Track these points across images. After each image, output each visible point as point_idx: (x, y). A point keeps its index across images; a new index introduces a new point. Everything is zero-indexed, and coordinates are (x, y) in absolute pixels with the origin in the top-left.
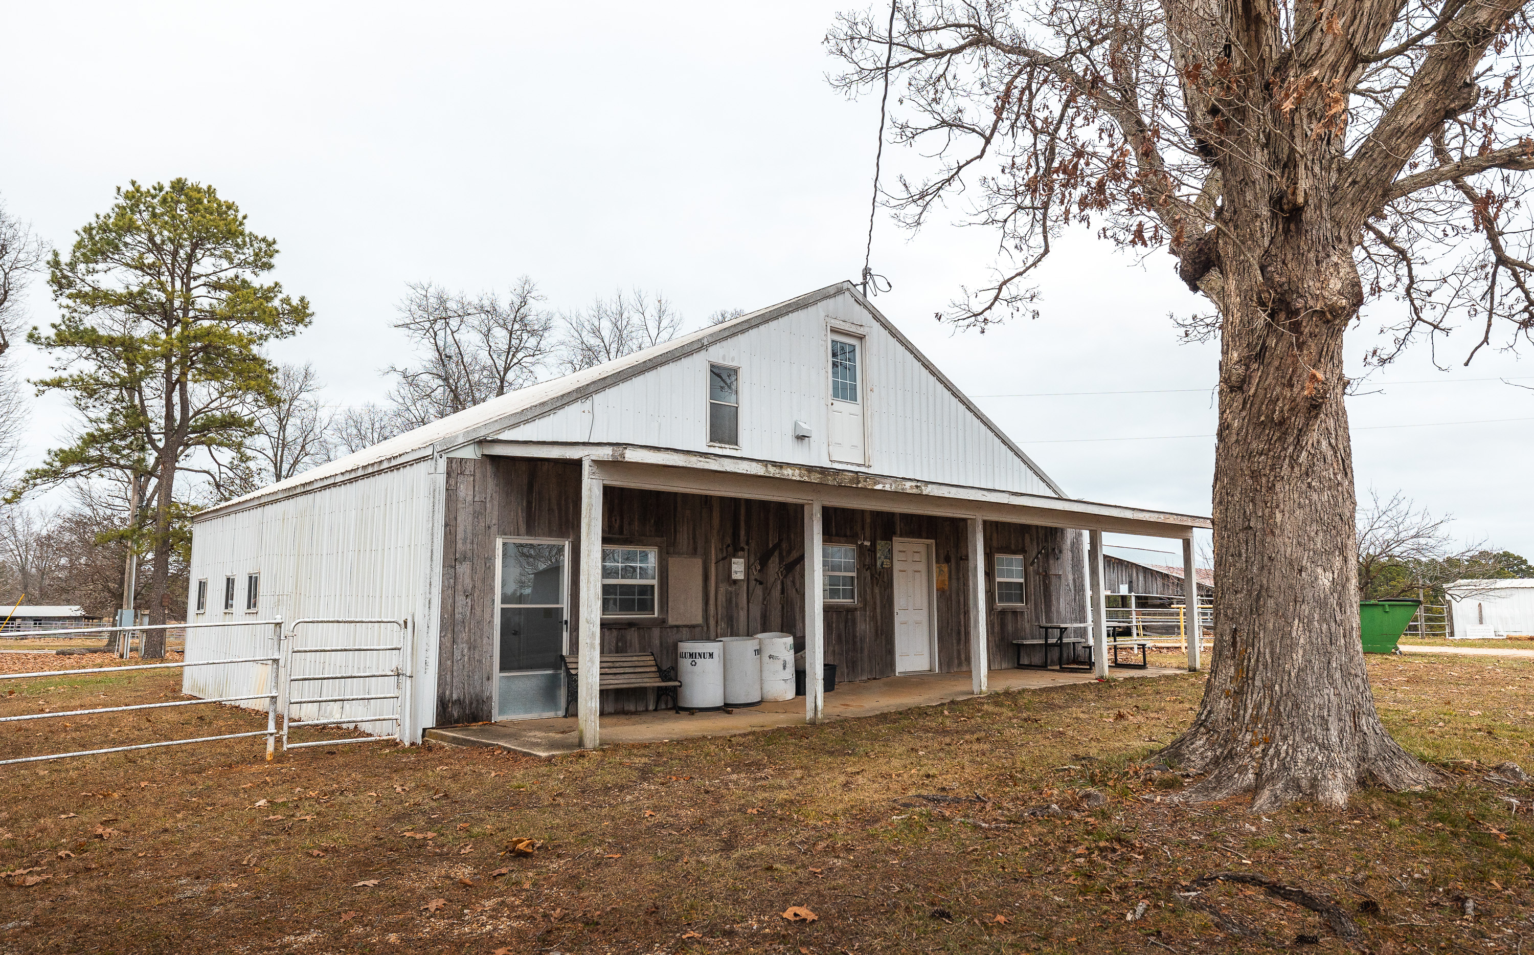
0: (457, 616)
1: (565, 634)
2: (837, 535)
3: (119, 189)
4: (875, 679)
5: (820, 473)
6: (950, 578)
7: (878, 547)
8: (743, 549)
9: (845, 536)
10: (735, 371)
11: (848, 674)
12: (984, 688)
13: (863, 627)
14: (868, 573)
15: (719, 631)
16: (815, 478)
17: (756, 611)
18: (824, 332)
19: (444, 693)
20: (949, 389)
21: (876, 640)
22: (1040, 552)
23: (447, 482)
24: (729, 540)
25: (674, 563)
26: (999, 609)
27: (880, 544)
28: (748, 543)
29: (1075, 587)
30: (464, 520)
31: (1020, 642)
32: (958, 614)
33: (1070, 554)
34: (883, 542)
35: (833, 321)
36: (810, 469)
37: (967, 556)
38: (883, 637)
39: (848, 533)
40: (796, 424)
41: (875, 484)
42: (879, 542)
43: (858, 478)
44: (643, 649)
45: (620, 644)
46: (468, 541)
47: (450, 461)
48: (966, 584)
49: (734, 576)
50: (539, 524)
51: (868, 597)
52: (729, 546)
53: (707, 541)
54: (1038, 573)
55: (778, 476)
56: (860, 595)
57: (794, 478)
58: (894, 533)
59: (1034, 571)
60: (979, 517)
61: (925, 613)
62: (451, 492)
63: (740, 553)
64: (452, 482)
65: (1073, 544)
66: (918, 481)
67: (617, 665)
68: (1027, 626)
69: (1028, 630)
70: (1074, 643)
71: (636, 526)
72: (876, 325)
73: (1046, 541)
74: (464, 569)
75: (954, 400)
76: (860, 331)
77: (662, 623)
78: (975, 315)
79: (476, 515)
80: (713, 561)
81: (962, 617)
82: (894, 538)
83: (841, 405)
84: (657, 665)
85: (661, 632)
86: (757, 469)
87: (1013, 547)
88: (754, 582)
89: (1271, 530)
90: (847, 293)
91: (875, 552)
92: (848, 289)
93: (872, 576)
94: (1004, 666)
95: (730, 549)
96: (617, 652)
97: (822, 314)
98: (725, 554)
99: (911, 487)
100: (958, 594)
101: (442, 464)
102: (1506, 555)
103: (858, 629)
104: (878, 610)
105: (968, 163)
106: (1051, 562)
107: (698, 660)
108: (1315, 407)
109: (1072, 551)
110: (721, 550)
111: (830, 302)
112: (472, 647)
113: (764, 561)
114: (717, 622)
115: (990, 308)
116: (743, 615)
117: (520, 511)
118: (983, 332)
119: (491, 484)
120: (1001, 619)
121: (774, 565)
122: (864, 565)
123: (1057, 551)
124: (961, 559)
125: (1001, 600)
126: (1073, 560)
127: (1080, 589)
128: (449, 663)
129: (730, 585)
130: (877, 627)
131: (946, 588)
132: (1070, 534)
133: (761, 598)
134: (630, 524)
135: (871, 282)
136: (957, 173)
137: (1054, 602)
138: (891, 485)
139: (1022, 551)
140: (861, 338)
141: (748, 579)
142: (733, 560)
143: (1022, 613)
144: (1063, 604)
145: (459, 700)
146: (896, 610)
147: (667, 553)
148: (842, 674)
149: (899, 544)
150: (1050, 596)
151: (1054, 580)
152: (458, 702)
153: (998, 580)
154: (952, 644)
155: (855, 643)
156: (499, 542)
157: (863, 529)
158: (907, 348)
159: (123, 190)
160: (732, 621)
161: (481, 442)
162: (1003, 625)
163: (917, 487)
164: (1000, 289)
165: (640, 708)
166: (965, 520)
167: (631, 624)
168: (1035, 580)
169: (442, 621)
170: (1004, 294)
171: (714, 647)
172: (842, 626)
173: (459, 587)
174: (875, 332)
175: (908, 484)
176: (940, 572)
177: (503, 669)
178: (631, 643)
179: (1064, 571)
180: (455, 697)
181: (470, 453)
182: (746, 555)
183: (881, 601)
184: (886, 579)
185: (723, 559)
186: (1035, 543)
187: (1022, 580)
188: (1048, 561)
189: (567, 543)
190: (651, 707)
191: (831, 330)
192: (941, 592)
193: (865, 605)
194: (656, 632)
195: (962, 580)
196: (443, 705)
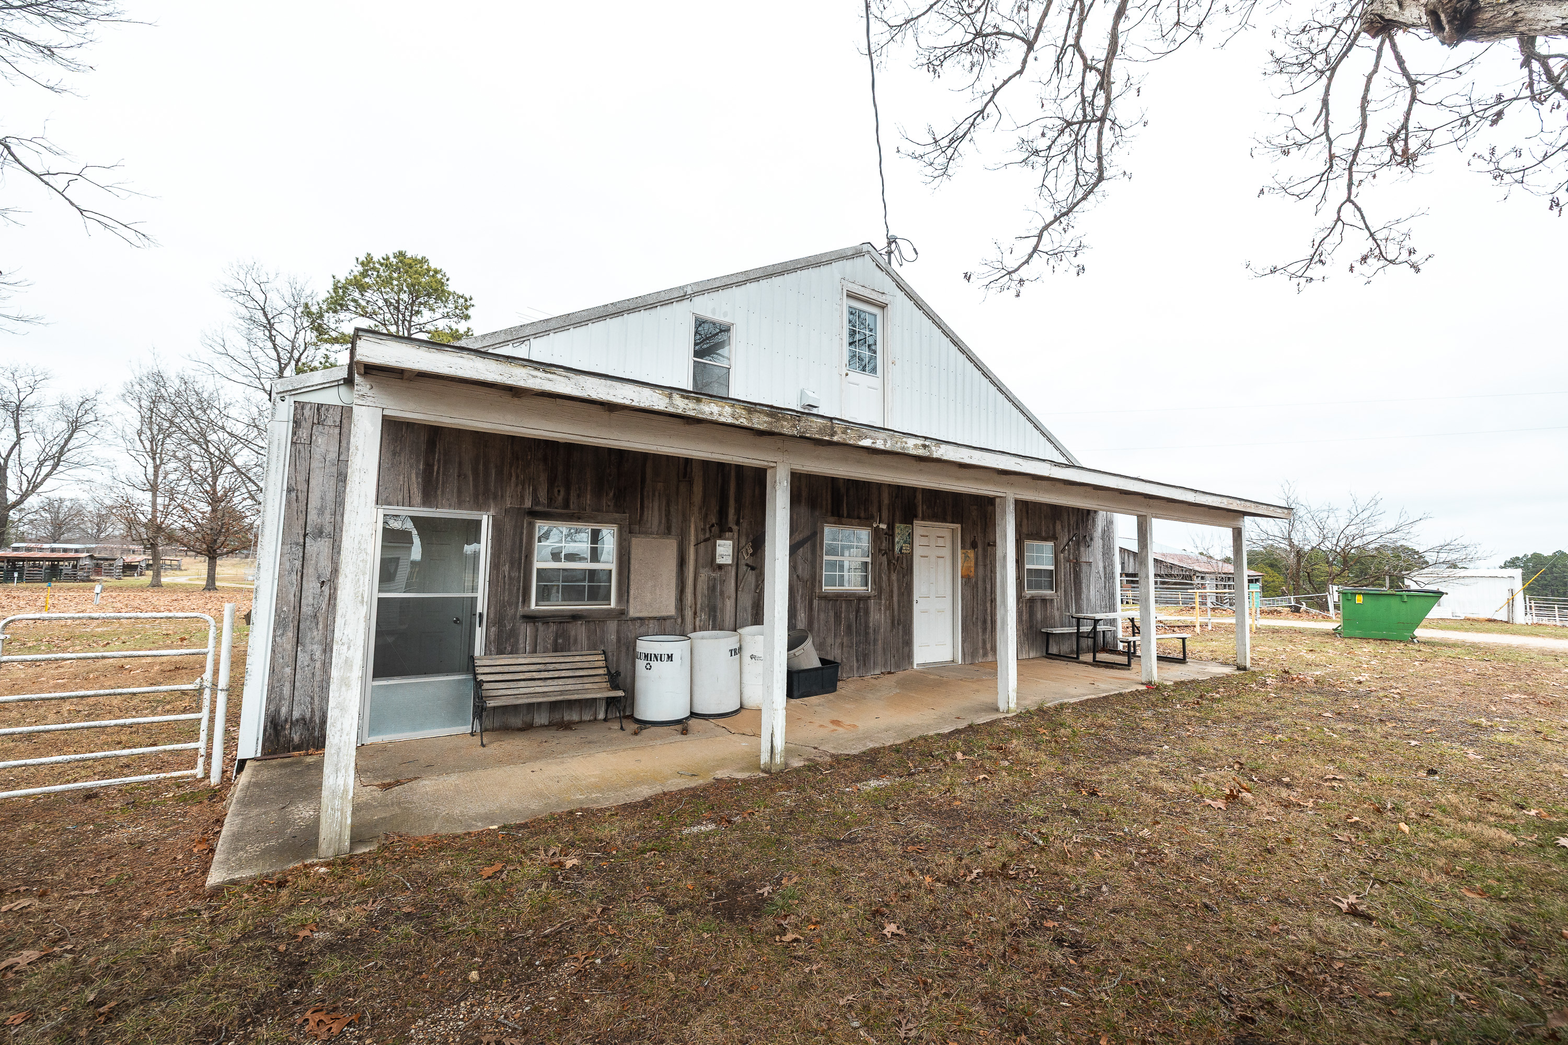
0: (304, 609)
1: (478, 630)
2: (849, 516)
3: (357, 259)
4: (889, 673)
5: (768, 415)
6: (976, 564)
7: (897, 531)
8: (730, 530)
9: (859, 518)
10: (725, 329)
11: (858, 668)
12: (1013, 705)
13: (877, 617)
14: (885, 558)
15: (697, 623)
17: (747, 600)
18: (839, 296)
19: (278, 711)
20: (979, 368)
21: (892, 631)
22: (1070, 540)
23: (294, 433)
24: (713, 519)
25: (638, 545)
26: (1028, 597)
27: (899, 528)
28: (738, 523)
29: (1105, 574)
30: (322, 484)
31: (1049, 630)
32: (985, 603)
33: (1101, 541)
34: (902, 526)
35: (850, 285)
37: (995, 542)
38: (900, 627)
39: (862, 515)
40: (802, 392)
41: (860, 438)
42: (897, 525)
43: (832, 428)
44: (593, 647)
45: (560, 641)
46: (328, 512)
47: (300, 406)
48: (993, 571)
49: (719, 561)
50: (443, 492)
51: (884, 585)
52: (713, 526)
53: (685, 520)
54: (1069, 561)
55: (692, 413)
56: (874, 582)
57: (722, 419)
58: (915, 516)
59: (1064, 558)
60: (1010, 495)
62: (300, 447)
63: (728, 534)
64: (304, 433)
65: (1104, 532)
66: (926, 438)
67: (551, 667)
68: (1057, 613)
69: (1057, 618)
70: (1104, 632)
71: (588, 499)
72: (901, 294)
73: (1078, 528)
74: (318, 548)
75: (985, 381)
76: (882, 299)
77: (620, 614)
78: (1009, 273)
79: (343, 478)
80: (692, 544)
81: (988, 605)
82: (915, 522)
83: (858, 378)
84: (607, 667)
85: (619, 625)
86: (651, 400)
87: (1044, 534)
88: (745, 568)
90: (867, 256)
91: (893, 536)
92: (869, 252)
93: (889, 562)
94: (1032, 655)
95: (715, 529)
96: (555, 651)
97: (838, 277)
98: (707, 535)
99: (916, 445)
100: (984, 581)
101: (286, 410)
103: (871, 619)
104: (895, 599)
105: (1005, 82)
106: (1082, 549)
107: (654, 664)
109: (1103, 539)
110: (704, 530)
111: (848, 264)
113: (758, 544)
114: (695, 613)
115: (1027, 262)
116: (729, 604)
117: (413, 476)
118: (1018, 295)
120: (1030, 607)
122: (880, 550)
123: (1088, 539)
124: (989, 545)
125: (1030, 587)
126: (1103, 547)
128: (288, 670)
129: (714, 571)
130: (893, 616)
131: (972, 574)
133: (753, 586)
134: (579, 496)
135: (896, 252)
136: (993, 97)
137: (1084, 589)
138: (885, 441)
139: (1053, 537)
140: (883, 307)
141: (737, 564)
142: (718, 542)
143: (1052, 600)
144: (1093, 592)
145: (303, 719)
146: (915, 597)
147: (630, 532)
148: (851, 668)
149: (920, 528)
150: (1080, 583)
151: (1084, 568)
152: (302, 722)
153: (1027, 567)
154: (978, 634)
155: (867, 634)
157: (880, 510)
158: (934, 322)
159: (360, 260)
160: (715, 612)
162: (1031, 614)
163: (924, 446)
164: (1040, 236)
165: (586, 717)
167: (575, 617)
168: (1065, 568)
169: (277, 614)
171: (676, 647)
172: (852, 616)
173: (310, 570)
174: (898, 301)
175: (911, 442)
176: (966, 558)
177: (378, 675)
178: (576, 640)
179: (1095, 559)
180: (296, 715)
182: (736, 536)
183: (899, 589)
184: (904, 565)
185: (706, 540)
186: (1066, 530)
187: (1052, 568)
188: (1079, 549)
189: (485, 518)
190: (601, 716)
191: (848, 295)
192: (966, 579)
193: (880, 593)
194: (612, 626)
195: (989, 567)
196: (275, 726)
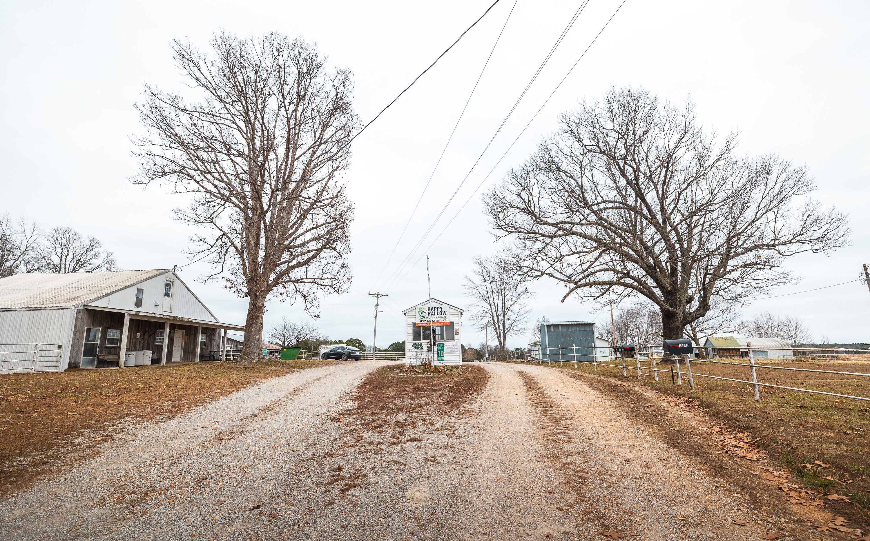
0: (75, 344)
1: (98, 349)
6: (188, 339)
7: (171, 332)
8: (140, 331)
10: (143, 290)
16: (172, 318)
17: (141, 345)
18: (164, 281)
19: (70, 361)
20: (193, 295)
22: (212, 334)
23: (76, 314)
24: (137, 329)
30: (79, 322)
31: (202, 355)
32: (189, 348)
33: (218, 335)
34: (172, 330)
35: (167, 277)
36: (171, 316)
38: (170, 353)
40: (155, 302)
44: (114, 352)
45: (110, 352)
46: (79, 327)
47: (78, 309)
48: (192, 341)
49: (137, 337)
50: (95, 324)
53: (132, 329)
58: (175, 328)
59: (208, 338)
60: (201, 326)
61: (180, 347)
62: (77, 316)
64: (78, 314)
65: (218, 333)
67: (109, 356)
68: (205, 352)
70: (216, 356)
71: (116, 325)
72: (178, 279)
73: (214, 332)
74: (78, 334)
75: (194, 298)
77: (120, 347)
78: (203, 281)
79: (82, 322)
80: (133, 333)
83: (166, 298)
86: (162, 316)
87: (207, 333)
88: (141, 339)
89: (251, 331)
90: (171, 272)
92: (171, 270)
95: (137, 331)
96: (109, 354)
97: (164, 276)
100: (189, 343)
101: (76, 310)
102: (357, 340)
104: (170, 346)
106: (214, 336)
107: (130, 356)
108: (258, 317)
110: (135, 331)
111: (167, 273)
112: (77, 351)
113: (144, 334)
114: (132, 348)
115: (207, 280)
116: (138, 346)
117: (91, 321)
118: (205, 285)
119: (86, 315)
121: (146, 335)
123: (215, 334)
124: (191, 335)
127: (219, 343)
128: (72, 354)
129: (136, 339)
130: (169, 350)
132: (218, 330)
133: (143, 342)
135: (176, 269)
139: (209, 335)
140: (173, 282)
142: (137, 333)
143: (204, 349)
144: (214, 347)
146: (174, 346)
149: (176, 331)
150: (212, 345)
151: (213, 341)
152: (73, 363)
154: (186, 355)
156: (86, 328)
158: (184, 285)
160: (136, 347)
161: (85, 306)
166: (197, 327)
167: (113, 347)
168: (208, 341)
169: (72, 345)
170: (211, 277)
171: (134, 353)
173: (76, 338)
174: (177, 281)
176: (186, 338)
177: (83, 356)
179: (216, 337)
181: (82, 308)
183: (171, 344)
184: (172, 339)
185: (135, 333)
187: (205, 340)
189: (101, 329)
191: (166, 280)
192: (185, 343)
194: (118, 349)
195: (190, 340)
196: (70, 364)
